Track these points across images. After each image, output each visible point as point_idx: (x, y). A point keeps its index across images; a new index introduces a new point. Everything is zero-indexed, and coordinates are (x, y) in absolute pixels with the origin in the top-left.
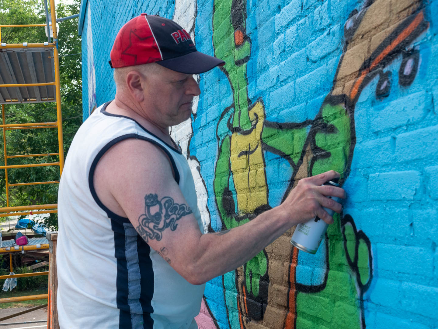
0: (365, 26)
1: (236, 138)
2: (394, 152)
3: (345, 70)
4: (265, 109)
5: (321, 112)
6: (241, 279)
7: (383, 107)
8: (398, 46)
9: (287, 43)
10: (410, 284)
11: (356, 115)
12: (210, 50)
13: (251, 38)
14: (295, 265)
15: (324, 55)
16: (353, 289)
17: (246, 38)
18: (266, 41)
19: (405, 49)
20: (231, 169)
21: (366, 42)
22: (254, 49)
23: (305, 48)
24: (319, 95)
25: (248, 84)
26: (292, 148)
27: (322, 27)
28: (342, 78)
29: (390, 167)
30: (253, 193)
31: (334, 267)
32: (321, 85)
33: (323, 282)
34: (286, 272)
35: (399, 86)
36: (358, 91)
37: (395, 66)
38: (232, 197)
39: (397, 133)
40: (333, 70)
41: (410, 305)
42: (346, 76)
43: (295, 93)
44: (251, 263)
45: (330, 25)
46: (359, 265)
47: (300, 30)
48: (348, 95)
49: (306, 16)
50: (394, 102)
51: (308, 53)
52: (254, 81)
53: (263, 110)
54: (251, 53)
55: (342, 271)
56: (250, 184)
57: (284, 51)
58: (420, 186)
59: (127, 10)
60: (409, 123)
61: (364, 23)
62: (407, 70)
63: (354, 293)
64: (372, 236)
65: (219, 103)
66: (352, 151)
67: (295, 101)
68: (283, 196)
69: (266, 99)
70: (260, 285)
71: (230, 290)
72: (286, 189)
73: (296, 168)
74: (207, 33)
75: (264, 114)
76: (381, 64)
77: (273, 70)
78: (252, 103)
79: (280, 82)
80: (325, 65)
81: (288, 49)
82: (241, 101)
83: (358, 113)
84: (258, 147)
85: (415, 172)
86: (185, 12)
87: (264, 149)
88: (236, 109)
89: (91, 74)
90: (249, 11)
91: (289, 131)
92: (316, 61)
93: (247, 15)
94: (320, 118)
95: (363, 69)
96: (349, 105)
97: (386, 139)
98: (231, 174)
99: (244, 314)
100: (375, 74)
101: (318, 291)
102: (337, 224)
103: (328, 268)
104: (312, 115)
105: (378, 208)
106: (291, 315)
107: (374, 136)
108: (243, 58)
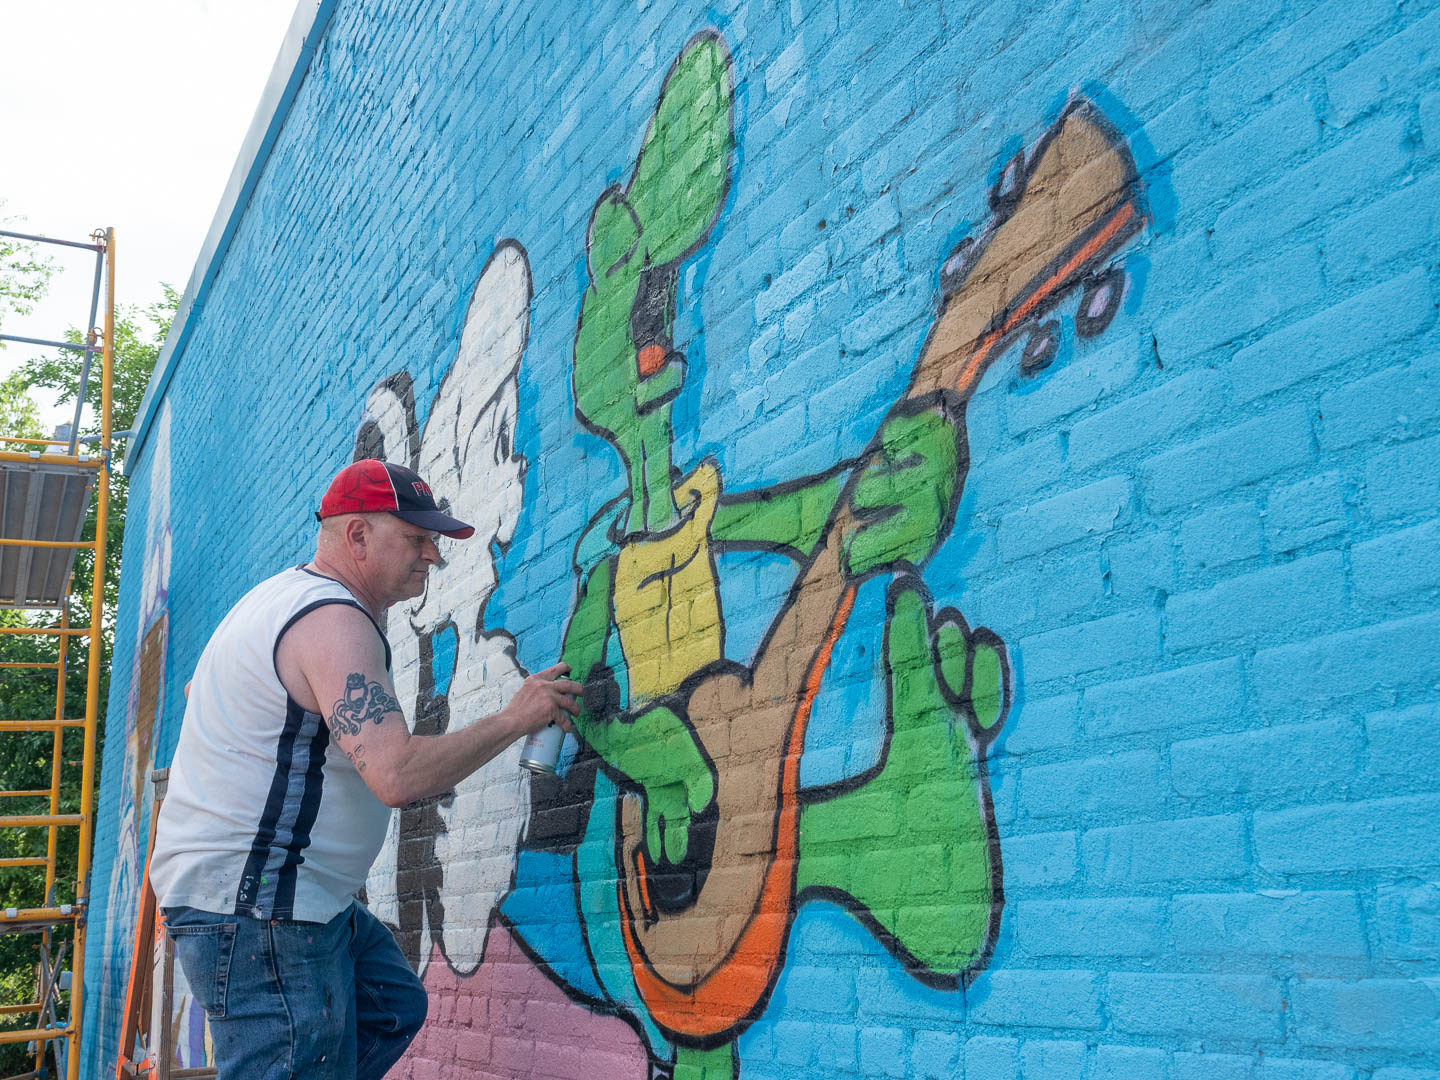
0: (993, 258)
1: (627, 555)
2: (1064, 459)
3: (940, 347)
4: (723, 474)
5: (878, 436)
6: (630, 843)
7: (1040, 385)
8: (1073, 274)
9: (789, 337)
10: (1106, 686)
11: (971, 417)
13: (685, 352)
14: (797, 756)
15: (888, 333)
16: (957, 748)
17: (671, 355)
18: (727, 348)
19: (1090, 274)
20: (614, 621)
21: (994, 287)
22: (693, 372)
23: (836, 335)
24: (873, 408)
25: (671, 441)
26: (796, 527)
27: (882, 288)
28: (934, 363)
29: (1054, 489)
30: (677, 651)
31: (907, 722)
32: (878, 390)
33: (876, 760)
34: (771, 779)
35: (1076, 341)
36: (977, 375)
37: (1069, 307)
38: (613, 679)
39: (1073, 423)
41: (1108, 724)
42: (945, 357)
43: (807, 423)
44: (660, 800)
45: (901, 280)
46: (975, 694)
47: (824, 306)
48: (950, 387)
49: (840, 278)
50: (1064, 371)
51: (845, 340)
52: (691, 433)
53: (715, 479)
54: (683, 381)
55: (929, 723)
56: (671, 633)
57: (778, 354)
58: (1129, 499)
59: (300, 385)
60: (1103, 395)
61: (990, 254)
62: (1097, 307)
63: (962, 754)
65: (583, 501)
66: (959, 487)
67: (809, 434)
69: (727, 456)
70: (691, 833)
71: (596, 878)
72: (777, 611)
73: (806, 562)
74: (556, 373)
75: (720, 484)
76: (1033, 314)
77: (747, 399)
78: (681, 473)
79: (765, 412)
80: (890, 350)
81: (790, 348)
82: (651, 478)
84: (699, 553)
85: (1116, 478)
86: (490, 348)
87: (717, 551)
88: (636, 498)
89: (157, 550)
90: (681, 305)
91: (789, 497)
92: (866, 351)
93: (677, 312)
94: (876, 448)
95: (988, 334)
96: (954, 404)
97: (1045, 440)
98: (614, 630)
99: (636, 915)
100: (1017, 336)
101: (861, 785)
102: (915, 637)
103: (890, 730)
104: (855, 450)
105: (1023, 573)
106: (782, 864)
107: (1016, 443)
108: (660, 395)
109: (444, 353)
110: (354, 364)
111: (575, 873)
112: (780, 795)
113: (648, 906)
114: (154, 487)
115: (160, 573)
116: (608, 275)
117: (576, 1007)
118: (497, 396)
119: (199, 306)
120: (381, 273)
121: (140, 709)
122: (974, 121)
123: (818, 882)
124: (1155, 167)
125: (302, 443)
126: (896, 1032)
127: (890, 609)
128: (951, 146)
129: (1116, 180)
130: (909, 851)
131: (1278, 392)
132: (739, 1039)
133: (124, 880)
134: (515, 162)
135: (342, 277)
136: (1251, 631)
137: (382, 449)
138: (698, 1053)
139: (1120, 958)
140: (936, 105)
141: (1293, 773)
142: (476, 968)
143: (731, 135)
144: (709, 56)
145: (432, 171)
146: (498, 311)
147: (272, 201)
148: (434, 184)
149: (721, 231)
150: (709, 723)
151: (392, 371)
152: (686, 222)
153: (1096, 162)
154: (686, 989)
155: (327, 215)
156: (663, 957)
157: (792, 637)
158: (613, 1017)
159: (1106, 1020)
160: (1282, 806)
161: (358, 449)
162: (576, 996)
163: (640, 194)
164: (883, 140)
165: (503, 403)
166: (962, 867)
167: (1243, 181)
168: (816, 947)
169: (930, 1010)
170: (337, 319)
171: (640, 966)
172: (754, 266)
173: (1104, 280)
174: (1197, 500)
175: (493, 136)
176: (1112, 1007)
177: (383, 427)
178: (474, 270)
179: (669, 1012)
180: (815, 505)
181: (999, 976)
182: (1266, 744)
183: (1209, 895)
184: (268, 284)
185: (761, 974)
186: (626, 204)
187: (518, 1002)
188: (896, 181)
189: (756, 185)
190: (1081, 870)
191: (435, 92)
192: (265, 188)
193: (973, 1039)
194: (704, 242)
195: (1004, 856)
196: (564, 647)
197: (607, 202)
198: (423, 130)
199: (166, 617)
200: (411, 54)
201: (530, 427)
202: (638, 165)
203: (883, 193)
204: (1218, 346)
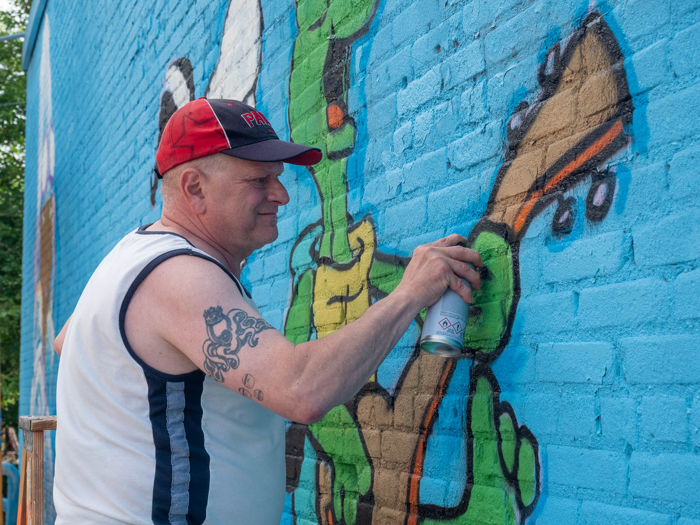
0: (538, 129)
1: (324, 273)
2: (575, 314)
3: (508, 188)
4: (377, 233)
6: (325, 500)
7: (562, 248)
8: (586, 164)
9: (417, 136)
10: (595, 504)
11: (522, 256)
12: (283, 129)
13: (356, 120)
14: (419, 477)
15: (475, 161)
16: (509, 513)
17: (347, 119)
18: (381, 128)
19: (595, 169)
20: (313, 323)
21: (539, 151)
22: (361, 138)
23: (445, 148)
24: (466, 220)
25: (348, 191)
27: (473, 120)
28: (502, 200)
29: (569, 336)
31: (481, 479)
32: (469, 207)
33: (459, 501)
34: (403, 488)
35: (586, 220)
36: (526, 222)
37: (580, 191)
39: (581, 287)
40: (488, 186)
42: (508, 197)
43: (427, 214)
44: (342, 473)
45: (486, 118)
46: (520, 476)
47: (438, 120)
48: (510, 225)
49: (448, 100)
50: (577, 243)
51: (449, 155)
52: (359, 189)
53: (372, 235)
54: (354, 144)
55: (494, 486)
57: (411, 147)
58: (613, 364)
59: (125, 41)
60: (599, 274)
61: (537, 124)
62: (598, 199)
63: (511, 519)
64: (540, 435)
65: (295, 216)
66: (514, 307)
67: (427, 223)
68: (403, 369)
69: (379, 218)
70: (359, 509)
71: (305, 518)
72: (407, 360)
74: (278, 101)
75: (375, 241)
76: (561, 186)
77: (392, 174)
78: (353, 221)
79: (402, 193)
80: (476, 177)
81: (418, 146)
82: (336, 217)
83: (525, 253)
84: (363, 291)
85: (605, 343)
86: (239, 62)
87: (373, 295)
88: (326, 229)
89: (46, 142)
90: (353, 77)
92: (462, 170)
93: (351, 83)
95: (534, 190)
96: (513, 239)
97: (565, 294)
98: (314, 330)
100: (551, 200)
101: (454, 517)
102: (487, 415)
103: (470, 481)
105: (550, 394)
107: (548, 288)
108: (340, 148)
109: (211, 54)
110: (157, 37)
111: (293, 508)
112: (408, 504)
114: (41, 86)
115: (49, 162)
116: (309, 31)
121: (42, 266)
124: (638, 94)
125: (128, 91)
127: (473, 388)
129: (613, 97)
136: (677, 500)
146: (243, 32)
149: (377, 26)
150: (369, 427)
151: (181, 54)
153: (603, 73)
157: (415, 383)
161: (162, 112)
167: (689, 133)
172: (398, 64)
177: (176, 99)
188: (483, 31)
194: (367, 30)
196: (285, 330)
199: (54, 199)
203: (474, 39)
204: (669, 264)
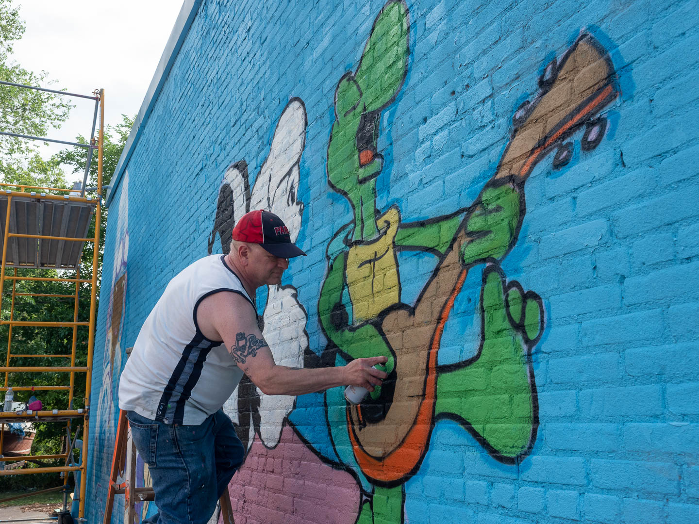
0: (539, 111)
1: (353, 251)
2: (574, 210)
3: (512, 154)
4: (401, 213)
5: (480, 197)
7: (562, 174)
8: (581, 119)
9: (435, 148)
10: (593, 321)
11: (527, 189)
13: (383, 154)
14: (436, 350)
15: (486, 146)
16: (517, 349)
17: (376, 155)
18: (404, 152)
19: (589, 120)
20: (346, 282)
21: (540, 124)
22: (387, 164)
23: (459, 147)
24: (478, 183)
25: (376, 197)
26: (438, 240)
27: (483, 124)
28: (509, 162)
29: (569, 225)
30: (377, 298)
31: (491, 336)
32: (480, 175)
33: (476, 353)
34: (423, 361)
35: (581, 152)
36: (531, 168)
37: (578, 136)
38: (345, 310)
39: (579, 192)
40: (497, 157)
41: (594, 339)
42: (514, 159)
43: (444, 190)
45: (493, 121)
46: (526, 323)
47: (453, 133)
48: (517, 174)
49: (462, 119)
50: (575, 167)
51: (463, 150)
52: (386, 193)
53: (397, 216)
54: (382, 168)
55: (503, 336)
56: (374, 289)
57: (430, 156)
58: (607, 231)
59: (192, 166)
60: (595, 179)
61: (538, 109)
62: (592, 136)
63: (519, 352)
64: (544, 292)
65: (331, 224)
66: (520, 223)
67: (444, 195)
68: (423, 288)
69: (403, 205)
71: (335, 405)
72: (427, 280)
73: (442, 257)
74: (318, 162)
75: (400, 218)
76: (559, 139)
77: (414, 177)
78: (381, 212)
79: (423, 184)
80: (487, 155)
81: (436, 153)
82: (365, 214)
83: (530, 187)
84: (389, 251)
85: (600, 220)
86: (286, 150)
87: (398, 250)
88: (358, 224)
89: (122, 243)
90: (381, 131)
91: (434, 225)
92: (474, 155)
93: (379, 134)
94: (478, 203)
95: (536, 148)
96: (518, 182)
97: (565, 200)
98: (346, 287)
99: (355, 423)
100: (551, 149)
101: (468, 365)
102: (497, 294)
103: (483, 339)
104: (468, 203)
105: (552, 265)
106: (428, 401)
107: (549, 202)
108: (370, 174)
109: (263, 152)
110: (218, 156)
111: (325, 402)
112: (427, 368)
113: (361, 419)
114: (120, 212)
115: (123, 254)
116: (345, 116)
117: (325, 466)
118: (289, 173)
119: (143, 126)
120: (232, 112)
121: (113, 318)
122: (531, 43)
123: (446, 411)
124: (623, 68)
125: (193, 193)
126: (484, 484)
127: (484, 281)
128: (519, 56)
129: (604, 74)
130: (492, 397)
131: (684, 180)
132: (405, 484)
133: (106, 398)
134: (299, 60)
135: (213, 114)
136: (667, 297)
137: (232, 197)
138: (385, 490)
139: (597, 452)
140: (512, 35)
141: (687, 366)
142: (276, 446)
143: (408, 48)
144: (397, 10)
145: (258, 63)
146: (290, 132)
147: (179, 77)
148: (259, 70)
149: (402, 95)
150: (392, 333)
151: (237, 160)
152: (384, 90)
153: (593, 65)
154: (380, 459)
155: (206, 84)
156: (368, 444)
157: (435, 293)
158: (343, 471)
159: (589, 482)
160: (681, 382)
161: (220, 197)
162: (325, 460)
163: (361, 77)
164: (484, 52)
165: (292, 177)
166: (518, 405)
167: (669, 76)
168: (444, 442)
169: (501, 474)
170: (210, 135)
171: (357, 447)
172: (418, 113)
173: (596, 123)
174: (641, 232)
175: (288, 47)
176: (592, 476)
177: (232, 187)
178: (278, 112)
179: (371, 470)
180: (447, 230)
181: (535, 458)
182: (674, 352)
183: (643, 424)
184: (176, 117)
185: (417, 453)
186: (355, 81)
187: (296, 462)
188: (491, 72)
189: (420, 73)
190: (578, 409)
191: (260, 25)
192: (175, 70)
193: (523, 488)
194: (393, 100)
195: (539, 401)
196: (321, 294)
197: (345, 80)
198: (254, 43)
199: (126, 275)
200: (248, 6)
201: (305, 189)
202: (361, 62)
203: (484, 78)
204: (655, 156)
